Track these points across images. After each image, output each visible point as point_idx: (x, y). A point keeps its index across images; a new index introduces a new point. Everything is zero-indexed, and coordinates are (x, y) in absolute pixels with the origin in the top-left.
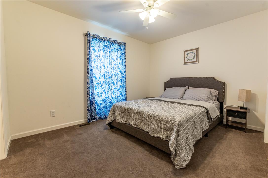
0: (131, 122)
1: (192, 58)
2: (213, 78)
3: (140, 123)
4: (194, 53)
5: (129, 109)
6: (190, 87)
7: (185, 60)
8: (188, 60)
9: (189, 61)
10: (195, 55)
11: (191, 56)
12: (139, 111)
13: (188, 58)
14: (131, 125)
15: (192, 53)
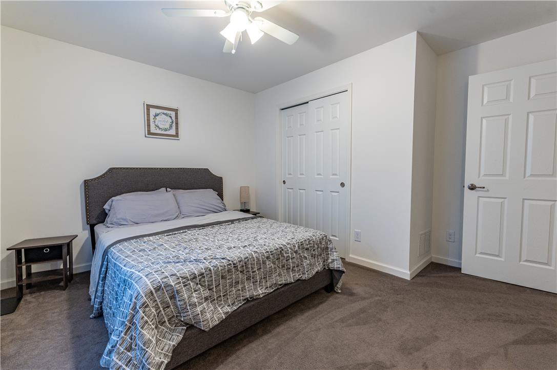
0: (255, 289)
1: (167, 126)
2: (207, 170)
3: (280, 275)
4: (171, 117)
5: (240, 261)
6: (170, 190)
7: (149, 126)
8: (158, 129)
9: (158, 131)
10: (173, 122)
11: (163, 122)
12: (271, 252)
13: (156, 123)
14: (252, 299)
15: (166, 115)
